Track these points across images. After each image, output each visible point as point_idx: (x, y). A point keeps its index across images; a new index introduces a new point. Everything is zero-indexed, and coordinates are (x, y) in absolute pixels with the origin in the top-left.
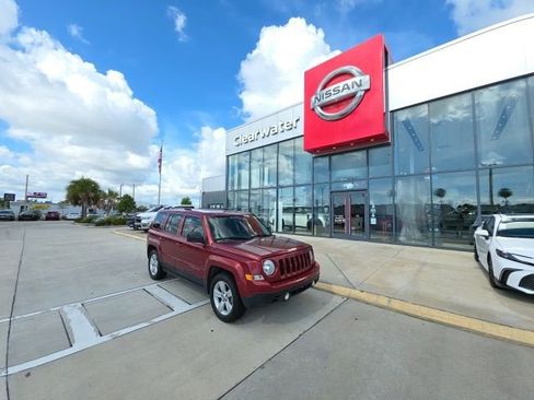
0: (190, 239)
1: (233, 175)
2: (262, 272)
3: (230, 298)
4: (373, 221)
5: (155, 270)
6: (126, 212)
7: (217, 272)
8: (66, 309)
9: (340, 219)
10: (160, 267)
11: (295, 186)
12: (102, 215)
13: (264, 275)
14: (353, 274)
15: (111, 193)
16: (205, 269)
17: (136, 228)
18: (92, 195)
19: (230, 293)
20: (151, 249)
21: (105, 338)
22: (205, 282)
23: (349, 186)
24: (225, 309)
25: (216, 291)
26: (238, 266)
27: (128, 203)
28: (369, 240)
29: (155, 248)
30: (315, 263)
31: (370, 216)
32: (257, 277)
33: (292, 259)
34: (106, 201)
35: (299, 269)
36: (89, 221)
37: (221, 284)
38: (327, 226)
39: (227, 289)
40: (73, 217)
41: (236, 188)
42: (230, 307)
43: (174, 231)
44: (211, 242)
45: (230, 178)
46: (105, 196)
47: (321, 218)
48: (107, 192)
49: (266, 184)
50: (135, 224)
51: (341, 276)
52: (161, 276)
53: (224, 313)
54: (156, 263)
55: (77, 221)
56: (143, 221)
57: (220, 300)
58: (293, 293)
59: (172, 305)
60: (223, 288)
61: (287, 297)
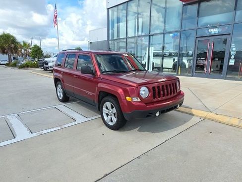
0: (83, 71)
1: (112, 29)
2: (139, 96)
3: (114, 114)
4: (232, 62)
5: (61, 96)
6: (37, 58)
7: (104, 96)
8: (8, 117)
9: (201, 61)
10: (64, 94)
11: (165, 33)
12: (22, 61)
13: (141, 98)
14: (210, 102)
15: (25, 44)
16: (96, 94)
17: (46, 69)
18: (13, 46)
19: (114, 110)
20: (57, 81)
21: (34, 135)
22: (96, 103)
23: (214, 31)
24: (111, 121)
25: (104, 109)
26: (120, 91)
27: (37, 52)
28: (226, 78)
29: (59, 80)
30: (180, 91)
31: (230, 58)
32: (135, 99)
33: (163, 86)
34: (23, 50)
35: (168, 95)
36: (15, 65)
37: (108, 104)
38: (190, 67)
39: (112, 108)
40: (4, 62)
41: (115, 38)
42: (115, 120)
43: (71, 68)
44: (99, 74)
45: (110, 31)
46: (21, 47)
47: (185, 61)
48: (22, 44)
49: (140, 33)
50: (44, 66)
51: (200, 103)
52: (66, 99)
53: (110, 124)
54: (61, 90)
55: (7, 65)
56: (50, 64)
57: (107, 115)
58: (162, 112)
59: (74, 118)
60: (109, 107)
61: (157, 114)
